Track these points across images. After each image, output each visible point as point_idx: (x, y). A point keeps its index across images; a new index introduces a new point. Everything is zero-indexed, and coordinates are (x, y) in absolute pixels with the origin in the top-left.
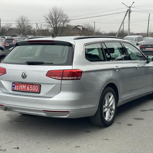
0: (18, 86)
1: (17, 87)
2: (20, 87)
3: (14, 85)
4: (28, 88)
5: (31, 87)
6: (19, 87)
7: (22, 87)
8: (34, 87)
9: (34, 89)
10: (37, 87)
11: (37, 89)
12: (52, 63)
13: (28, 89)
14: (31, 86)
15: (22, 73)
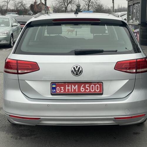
0: (63, 88)
2: (67, 88)
4: (82, 88)
5: (87, 87)
6: (65, 89)
7: (70, 88)
8: (92, 87)
9: (92, 90)
10: (97, 86)
11: (97, 89)
12: (116, 51)
13: (83, 90)
14: (87, 85)
15: (74, 68)
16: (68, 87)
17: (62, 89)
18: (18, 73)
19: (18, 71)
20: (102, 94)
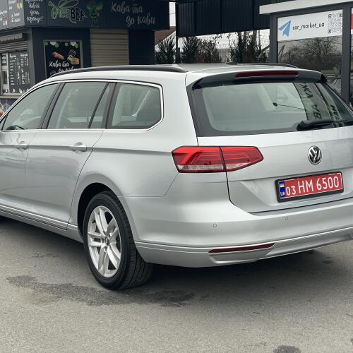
0: (294, 187)
1: (291, 189)
2: (300, 187)
3: (282, 186)
4: (318, 185)
5: (324, 182)
6: (297, 189)
7: (303, 186)
8: (330, 180)
9: (331, 185)
10: (336, 179)
11: (336, 184)
14: (323, 179)
15: (311, 151)
16: (301, 184)
17: (294, 190)
18: (225, 170)
19: (225, 167)
20: (342, 191)
